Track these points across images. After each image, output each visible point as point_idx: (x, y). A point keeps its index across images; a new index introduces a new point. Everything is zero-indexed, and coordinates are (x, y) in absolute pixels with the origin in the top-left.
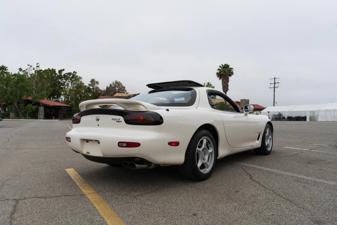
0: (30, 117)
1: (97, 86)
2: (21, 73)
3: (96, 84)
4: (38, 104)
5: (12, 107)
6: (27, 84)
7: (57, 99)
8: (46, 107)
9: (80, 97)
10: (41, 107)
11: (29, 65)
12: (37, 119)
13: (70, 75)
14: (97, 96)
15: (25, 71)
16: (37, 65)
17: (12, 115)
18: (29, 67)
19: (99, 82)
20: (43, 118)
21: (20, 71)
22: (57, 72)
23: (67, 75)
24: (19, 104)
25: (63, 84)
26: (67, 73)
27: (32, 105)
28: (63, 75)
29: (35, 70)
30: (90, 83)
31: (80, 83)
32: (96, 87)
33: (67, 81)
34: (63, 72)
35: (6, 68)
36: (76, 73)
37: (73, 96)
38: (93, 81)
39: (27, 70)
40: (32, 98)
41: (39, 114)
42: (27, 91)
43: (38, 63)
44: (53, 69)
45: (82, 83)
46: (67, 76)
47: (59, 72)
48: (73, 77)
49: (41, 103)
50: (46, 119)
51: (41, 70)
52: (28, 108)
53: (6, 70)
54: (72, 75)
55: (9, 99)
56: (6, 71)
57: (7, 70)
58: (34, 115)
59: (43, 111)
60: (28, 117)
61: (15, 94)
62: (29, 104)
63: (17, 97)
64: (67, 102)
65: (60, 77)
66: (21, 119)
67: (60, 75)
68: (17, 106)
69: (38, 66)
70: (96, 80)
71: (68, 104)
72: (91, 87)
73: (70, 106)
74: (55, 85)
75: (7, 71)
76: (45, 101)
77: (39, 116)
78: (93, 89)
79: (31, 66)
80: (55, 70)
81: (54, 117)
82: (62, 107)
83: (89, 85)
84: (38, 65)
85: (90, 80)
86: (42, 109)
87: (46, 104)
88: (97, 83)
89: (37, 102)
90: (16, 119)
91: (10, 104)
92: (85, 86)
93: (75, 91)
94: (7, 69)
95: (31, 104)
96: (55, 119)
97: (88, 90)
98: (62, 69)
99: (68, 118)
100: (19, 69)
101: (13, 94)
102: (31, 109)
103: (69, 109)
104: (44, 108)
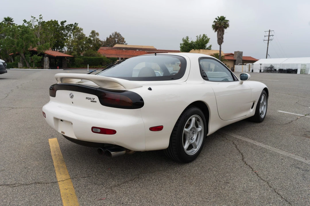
0: (36, 67)
1: (98, 37)
2: (26, 25)
3: (96, 35)
4: (43, 55)
5: (19, 57)
6: (31, 36)
7: (61, 50)
8: (51, 57)
9: (82, 47)
10: (45, 57)
11: (32, 17)
12: (43, 69)
13: (72, 27)
14: (97, 47)
15: (29, 22)
16: (40, 17)
17: (20, 64)
18: (32, 18)
19: (99, 34)
20: (48, 68)
21: (24, 22)
22: (59, 23)
23: (69, 26)
24: (26, 55)
25: (66, 35)
26: (69, 25)
27: (38, 56)
28: (65, 26)
29: (39, 21)
30: (91, 34)
31: (82, 34)
33: (69, 32)
34: (65, 23)
35: (12, 19)
36: (77, 24)
37: (75, 47)
38: (93, 32)
39: (31, 21)
40: (37, 49)
41: (44, 64)
42: (32, 42)
43: (41, 15)
44: (55, 21)
45: (83, 35)
46: (69, 27)
47: (61, 24)
48: (74, 28)
49: (45, 54)
50: (51, 69)
51: (44, 22)
52: (34, 58)
53: (12, 21)
54: (74, 26)
55: (16, 50)
56: (11, 23)
57: (13, 21)
58: (40, 65)
59: (48, 61)
60: (35, 66)
61: (21, 45)
62: (35, 55)
63: (23, 48)
64: (70, 53)
65: (63, 28)
66: (28, 68)
67: (62, 26)
68: (24, 57)
69: (41, 18)
70: (96, 32)
71: (71, 55)
72: (92, 39)
73: (72, 56)
74: (58, 36)
75: (13, 22)
76: (50, 52)
77: (44, 66)
78: (94, 40)
79: (34, 18)
80: (57, 21)
81: (58, 67)
82: (66, 58)
83: (90, 36)
84: (41, 17)
85: (91, 32)
86: (46, 59)
87: (50, 55)
88: (98, 34)
89: (41, 53)
90: (24, 68)
91: (18, 54)
92: (86, 37)
93: (77, 42)
94: (12, 20)
95: (36, 55)
96: (59, 69)
97: (89, 41)
98: (64, 21)
99: (72, 68)
100: (24, 21)
101: (19, 45)
102: (36, 59)
103: (72, 59)
104: (49, 58)
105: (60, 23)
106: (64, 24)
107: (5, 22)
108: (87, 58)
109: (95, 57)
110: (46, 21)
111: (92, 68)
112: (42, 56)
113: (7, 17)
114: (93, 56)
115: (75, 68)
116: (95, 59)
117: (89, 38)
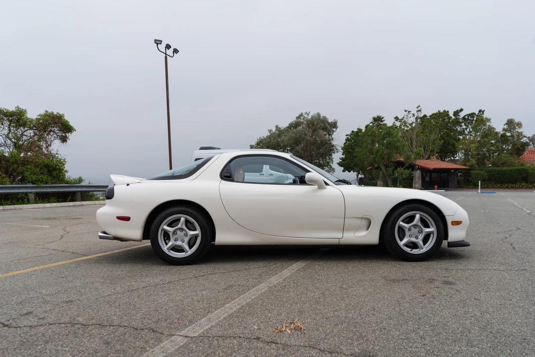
0: (401, 186)
1: (519, 131)
2: (398, 124)
3: (517, 127)
4: (412, 167)
5: (379, 173)
6: (395, 139)
8: (425, 171)
9: (488, 151)
10: (416, 171)
11: (406, 111)
13: (474, 118)
14: (518, 149)
15: (402, 119)
16: (417, 109)
17: (379, 182)
18: (406, 113)
19: (523, 124)
20: (420, 187)
21: (396, 120)
22: (451, 114)
23: (468, 117)
24: (387, 169)
25: (462, 133)
26: (467, 115)
27: (404, 169)
28: (461, 117)
29: (416, 116)
30: (506, 127)
31: (489, 128)
33: (468, 127)
34: (460, 113)
35: (383, 118)
36: (483, 112)
37: (474, 152)
38: (510, 123)
39: (404, 118)
40: (404, 159)
41: (414, 182)
42: (397, 148)
43: (419, 106)
44: (445, 111)
45: (491, 129)
46: (468, 119)
47: (454, 115)
48: (478, 120)
49: (415, 165)
51: (425, 116)
52: (398, 173)
53: (382, 121)
54: (477, 116)
55: (375, 161)
56: (382, 123)
57: (384, 120)
59: (419, 178)
60: (399, 185)
61: (381, 155)
62: (399, 168)
63: (383, 159)
64: (465, 161)
65: (457, 122)
67: (457, 119)
68: (384, 171)
69: (420, 111)
70: (517, 121)
71: (465, 165)
72: (508, 134)
73: (468, 168)
74: (447, 136)
75: (384, 122)
76: (423, 162)
77: (414, 185)
78: (512, 136)
79: (409, 112)
80: (448, 112)
81: (436, 187)
83: (503, 130)
84: (419, 108)
85: (506, 122)
86: (417, 174)
87: (424, 167)
88: (520, 125)
89: (410, 164)
91: (378, 168)
92: (497, 133)
93: (479, 142)
94: (383, 120)
95: (402, 167)
96: (438, 189)
97: (504, 139)
98: (459, 109)
99: (465, 188)
100: (395, 118)
101: (378, 154)
102: (402, 174)
103: (467, 173)
104: (422, 172)
105: (453, 113)
106: (459, 115)
107: (374, 124)
108: (495, 171)
109: (511, 168)
110: (428, 115)
111: (504, 188)
112: (411, 169)
113: (376, 116)
114: (509, 166)
115: (470, 188)
116: (511, 170)
117: (502, 133)
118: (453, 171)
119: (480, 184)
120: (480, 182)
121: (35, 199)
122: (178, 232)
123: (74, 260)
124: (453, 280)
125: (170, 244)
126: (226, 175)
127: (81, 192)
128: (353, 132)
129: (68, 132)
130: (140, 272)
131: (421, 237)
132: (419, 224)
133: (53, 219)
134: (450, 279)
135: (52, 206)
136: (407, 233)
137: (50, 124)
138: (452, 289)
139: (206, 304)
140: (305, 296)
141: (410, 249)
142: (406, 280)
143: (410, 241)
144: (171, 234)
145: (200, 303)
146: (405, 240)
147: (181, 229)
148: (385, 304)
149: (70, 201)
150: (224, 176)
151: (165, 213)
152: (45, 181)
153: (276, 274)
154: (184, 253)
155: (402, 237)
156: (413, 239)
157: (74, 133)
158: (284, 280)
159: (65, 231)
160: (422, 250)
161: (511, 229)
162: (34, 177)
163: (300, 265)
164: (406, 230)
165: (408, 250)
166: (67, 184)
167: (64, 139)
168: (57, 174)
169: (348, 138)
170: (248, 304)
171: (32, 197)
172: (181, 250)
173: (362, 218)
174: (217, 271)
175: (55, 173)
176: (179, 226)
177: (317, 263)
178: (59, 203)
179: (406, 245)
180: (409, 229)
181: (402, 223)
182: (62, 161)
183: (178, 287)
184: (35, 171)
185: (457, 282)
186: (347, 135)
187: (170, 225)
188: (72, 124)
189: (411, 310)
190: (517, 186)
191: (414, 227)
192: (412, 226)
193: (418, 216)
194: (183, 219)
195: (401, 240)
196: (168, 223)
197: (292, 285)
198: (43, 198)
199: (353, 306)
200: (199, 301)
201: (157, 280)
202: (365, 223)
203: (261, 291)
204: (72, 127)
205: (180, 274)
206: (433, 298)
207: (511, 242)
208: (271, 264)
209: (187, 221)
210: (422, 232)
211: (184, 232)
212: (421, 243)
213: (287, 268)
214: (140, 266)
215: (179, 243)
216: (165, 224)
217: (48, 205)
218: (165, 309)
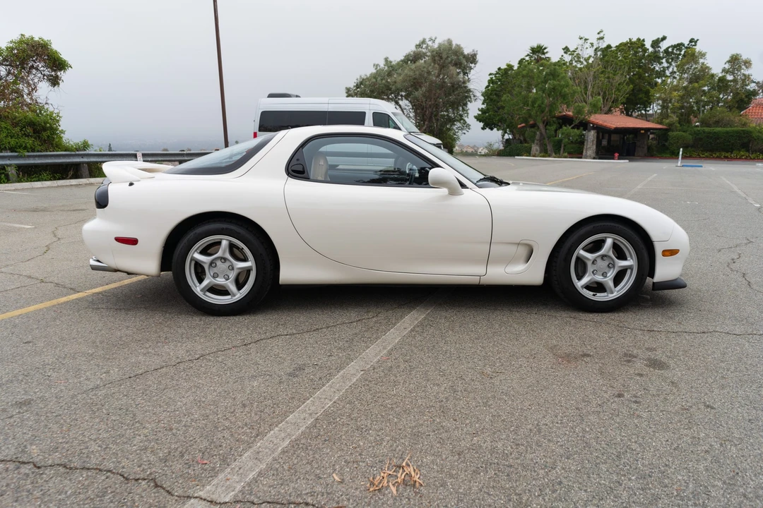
0: (566, 154)
1: (747, 72)
2: (567, 58)
3: (743, 67)
4: (584, 125)
5: (535, 133)
6: (563, 83)
8: (602, 131)
9: (697, 103)
10: (589, 131)
11: (581, 39)
12: (581, 158)
13: (681, 51)
14: (742, 100)
15: (574, 51)
16: (599, 36)
17: (535, 148)
18: (583, 41)
19: (753, 62)
20: (594, 155)
21: (565, 53)
22: (648, 45)
23: (673, 49)
24: (548, 127)
25: (661, 74)
26: (672, 46)
27: (573, 128)
28: (662, 50)
29: (595, 47)
30: (727, 66)
31: (702, 67)
32: (744, 75)
33: (671, 64)
34: (661, 43)
35: (545, 48)
36: (696, 42)
37: (676, 103)
38: (735, 61)
39: (577, 49)
40: (573, 112)
41: (585, 147)
42: (564, 96)
43: (601, 31)
44: (639, 39)
45: (705, 69)
46: (672, 53)
47: (652, 46)
48: (686, 54)
49: (589, 122)
50: (600, 159)
51: (609, 47)
52: (563, 134)
53: (544, 54)
54: (686, 48)
55: (530, 116)
56: (543, 56)
57: (547, 52)
58: (576, 151)
59: (593, 141)
60: (563, 153)
61: (539, 106)
62: (566, 126)
63: (543, 112)
64: (663, 116)
65: (656, 58)
66: (549, 156)
67: (655, 52)
68: (543, 131)
69: (602, 38)
70: (744, 57)
71: (661, 123)
72: (730, 77)
73: (665, 127)
74: (640, 78)
75: (547, 55)
76: (601, 118)
77: (584, 151)
78: (735, 81)
79: (586, 40)
80: (644, 40)
81: (617, 155)
83: (723, 71)
84: (601, 35)
85: (728, 58)
86: (591, 136)
87: (601, 125)
88: (748, 63)
89: (582, 121)
90: (541, 157)
91: (533, 126)
92: (713, 76)
93: (685, 88)
94: (545, 51)
95: (570, 125)
96: (619, 159)
97: (722, 84)
98: (661, 37)
99: (658, 157)
100: (563, 49)
101: (536, 105)
102: (568, 135)
103: (663, 135)
104: (598, 133)
105: (651, 43)
106: (660, 47)
107: (532, 57)
108: (704, 132)
109: (729, 129)
110: (614, 45)
111: (713, 157)
112: (582, 128)
113: (535, 46)
114: (725, 126)
115: (666, 158)
116: (727, 132)
117: (720, 75)
118: (643, 132)
119: (681, 153)
120: (681, 149)
121: (18, 175)
122: (219, 263)
123: (55, 302)
124: (664, 359)
125: (205, 283)
126: (294, 168)
127: (88, 163)
128: (499, 69)
129: (60, 70)
130: (156, 332)
131: (611, 274)
132: (611, 254)
133: (42, 210)
134: (659, 355)
135: (45, 186)
136: (590, 268)
137: (30, 56)
138: (665, 379)
139: (256, 414)
140: (423, 394)
141: (592, 293)
142: (588, 355)
143: (593, 281)
144: (206, 267)
145: (247, 409)
146: (585, 280)
147: (224, 259)
148: (556, 417)
149: (71, 178)
150: (294, 171)
151: (194, 232)
152: (31, 148)
153: (377, 338)
154: (229, 297)
155: (581, 274)
156: (599, 278)
157: (69, 71)
158: (390, 353)
159: (55, 236)
160: (612, 295)
161: (738, 242)
162: (13, 142)
163: (416, 319)
164: (589, 264)
165: (588, 294)
166: (65, 151)
167: (55, 81)
168: (48, 137)
169: (492, 78)
170: (326, 414)
171: (12, 172)
172: (224, 292)
173: (519, 244)
174: (281, 330)
175: (45, 135)
176: (219, 254)
177: (444, 314)
178: (55, 181)
179: (588, 287)
180: (594, 262)
181: (582, 252)
182: (54, 115)
183: (214, 370)
184: (14, 132)
185: (671, 363)
186: (490, 74)
187: (204, 252)
188: (64, 56)
189: (601, 433)
190: (732, 155)
191: (602, 259)
192: (598, 256)
193: (609, 242)
194: (225, 243)
195: (579, 278)
196: (201, 249)
197: (402, 366)
198: (29, 173)
199: (503, 420)
200: (244, 406)
201: (181, 352)
202: (523, 252)
203: (350, 380)
204: (65, 61)
205: (221, 337)
206: (636, 402)
207: (743, 271)
208: (370, 315)
209: (232, 247)
210: (614, 266)
211: (227, 264)
212: (611, 284)
213: (395, 324)
214: (158, 317)
215: (220, 281)
216: (196, 251)
217: (38, 184)
218: (185, 426)
